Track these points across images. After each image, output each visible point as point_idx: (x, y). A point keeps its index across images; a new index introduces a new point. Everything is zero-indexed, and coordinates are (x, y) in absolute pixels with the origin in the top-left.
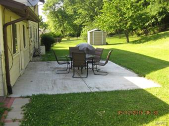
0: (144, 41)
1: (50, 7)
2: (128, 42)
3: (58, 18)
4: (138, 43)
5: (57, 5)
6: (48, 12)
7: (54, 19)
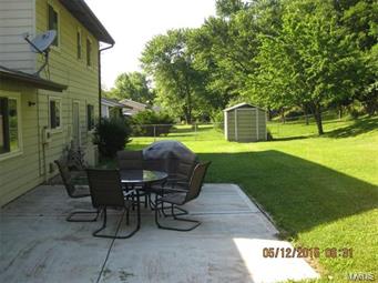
0: (357, 130)
1: (159, 54)
2: (321, 133)
3: (176, 78)
4: (344, 136)
5: (174, 51)
6: (154, 65)
7: (168, 82)
